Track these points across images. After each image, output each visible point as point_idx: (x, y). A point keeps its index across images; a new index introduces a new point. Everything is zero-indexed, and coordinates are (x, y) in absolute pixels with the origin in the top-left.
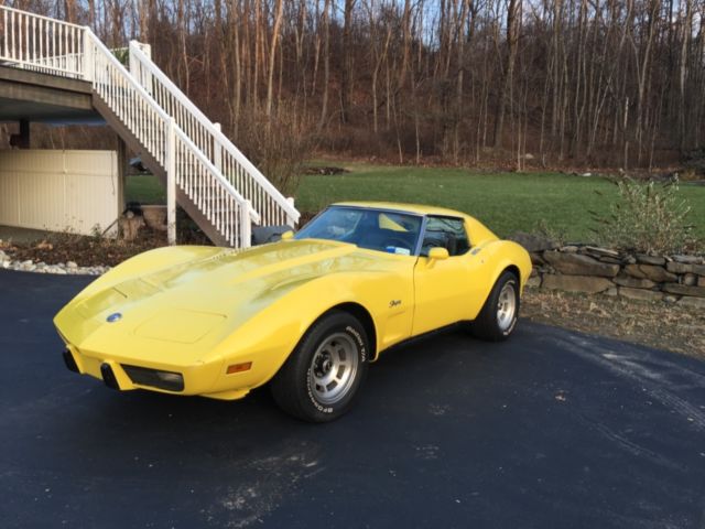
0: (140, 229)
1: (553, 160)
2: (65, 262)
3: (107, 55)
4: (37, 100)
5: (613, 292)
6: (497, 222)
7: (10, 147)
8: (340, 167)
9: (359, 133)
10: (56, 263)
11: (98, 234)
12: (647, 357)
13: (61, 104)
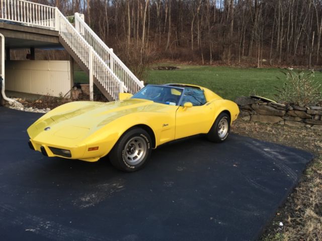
0: (80, 94)
1: (275, 62)
2: (46, 108)
3: (65, 20)
4: (35, 39)
5: (282, 123)
6: (238, 92)
7: (26, 59)
8: (175, 66)
9: (184, 51)
10: (42, 109)
11: (61, 96)
12: (284, 150)
13: (46, 41)
